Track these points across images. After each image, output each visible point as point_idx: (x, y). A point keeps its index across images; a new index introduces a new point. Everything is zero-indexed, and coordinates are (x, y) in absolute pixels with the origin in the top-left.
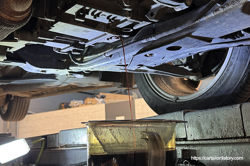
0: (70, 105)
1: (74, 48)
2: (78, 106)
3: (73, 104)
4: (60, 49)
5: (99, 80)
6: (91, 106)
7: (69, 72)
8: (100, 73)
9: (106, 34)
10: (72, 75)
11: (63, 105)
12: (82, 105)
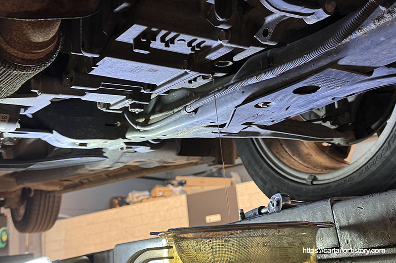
0: (128, 200)
1: (133, 101)
2: (141, 201)
3: (133, 198)
4: (109, 104)
5: (176, 155)
6: (163, 200)
7: (125, 143)
8: (177, 142)
9: (186, 73)
10: (131, 148)
11: (116, 201)
12: (148, 199)
